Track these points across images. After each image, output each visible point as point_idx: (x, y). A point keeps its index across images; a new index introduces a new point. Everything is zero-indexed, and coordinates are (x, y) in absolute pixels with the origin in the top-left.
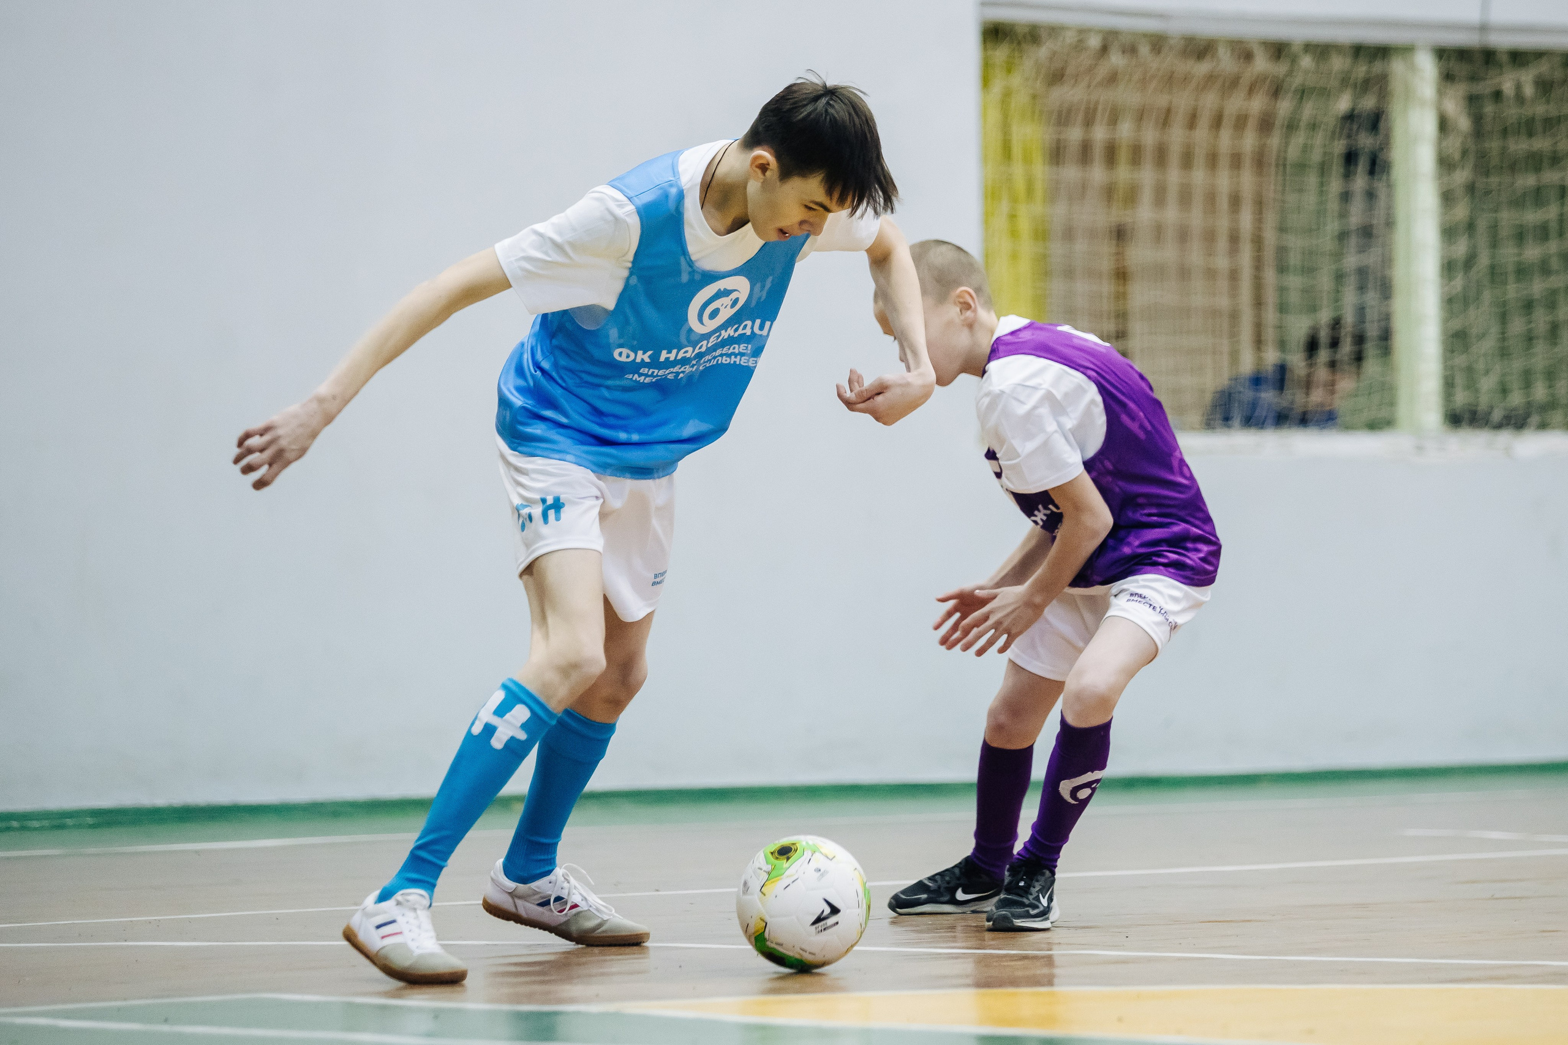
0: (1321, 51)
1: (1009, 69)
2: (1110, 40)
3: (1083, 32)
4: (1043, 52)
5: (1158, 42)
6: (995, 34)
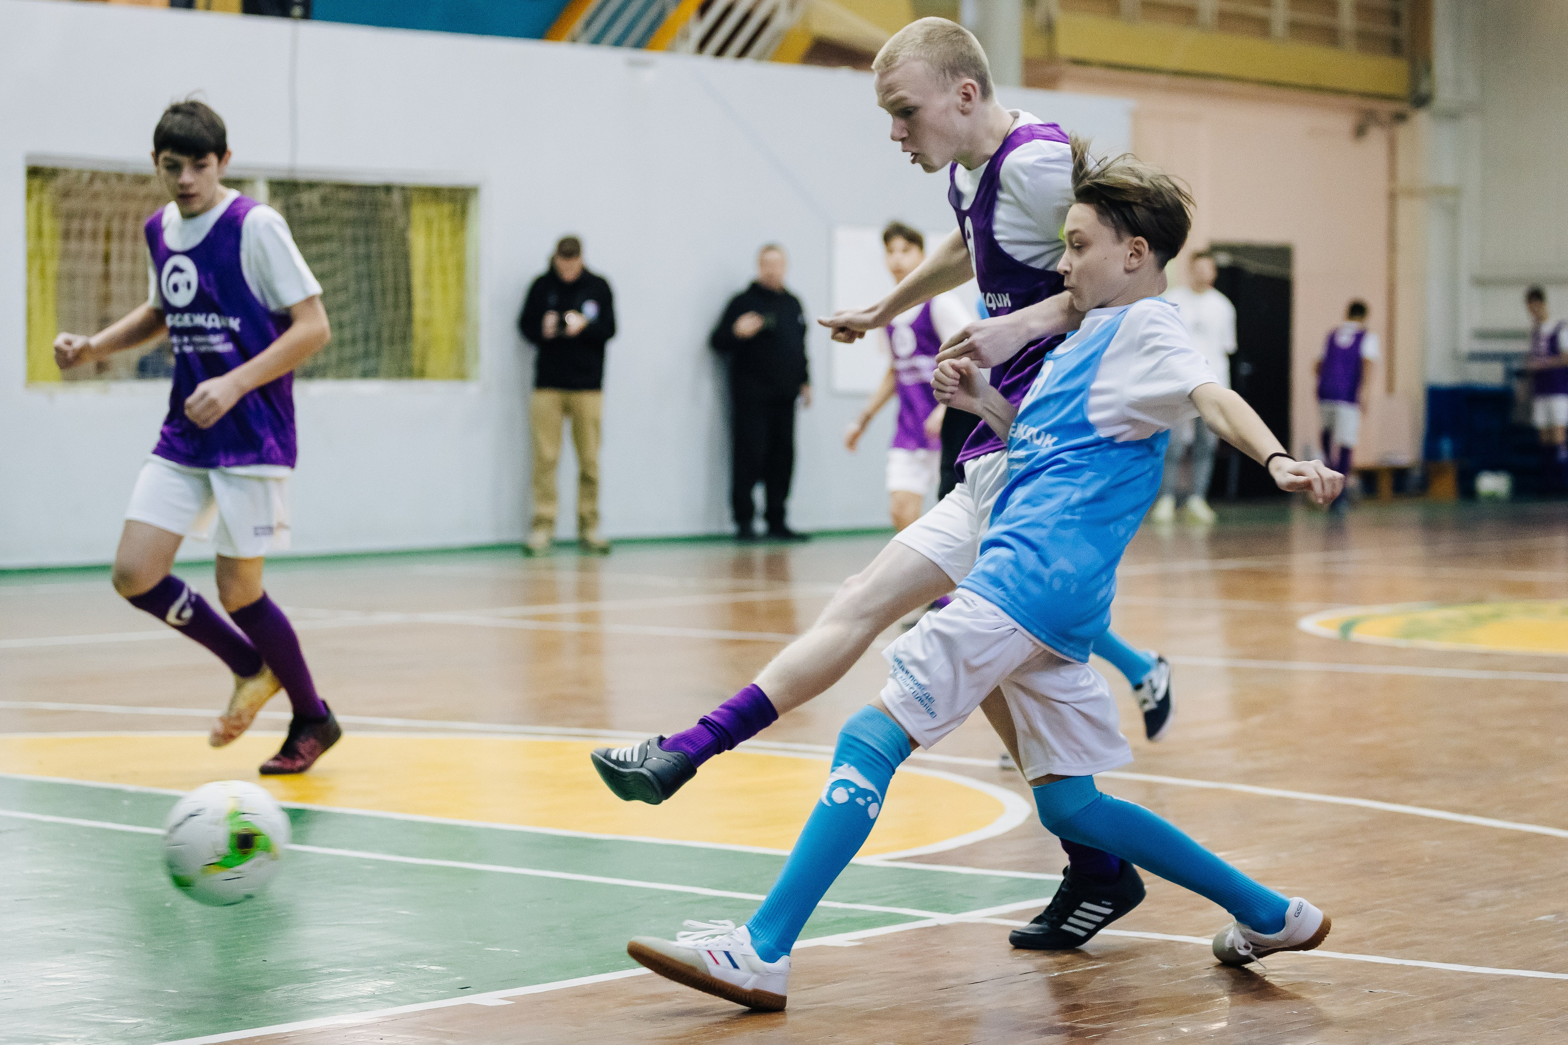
1: (42, 189)
2: (94, 176)
3: (80, 173)
4: (60, 182)
5: (120, 177)
6: (34, 172)
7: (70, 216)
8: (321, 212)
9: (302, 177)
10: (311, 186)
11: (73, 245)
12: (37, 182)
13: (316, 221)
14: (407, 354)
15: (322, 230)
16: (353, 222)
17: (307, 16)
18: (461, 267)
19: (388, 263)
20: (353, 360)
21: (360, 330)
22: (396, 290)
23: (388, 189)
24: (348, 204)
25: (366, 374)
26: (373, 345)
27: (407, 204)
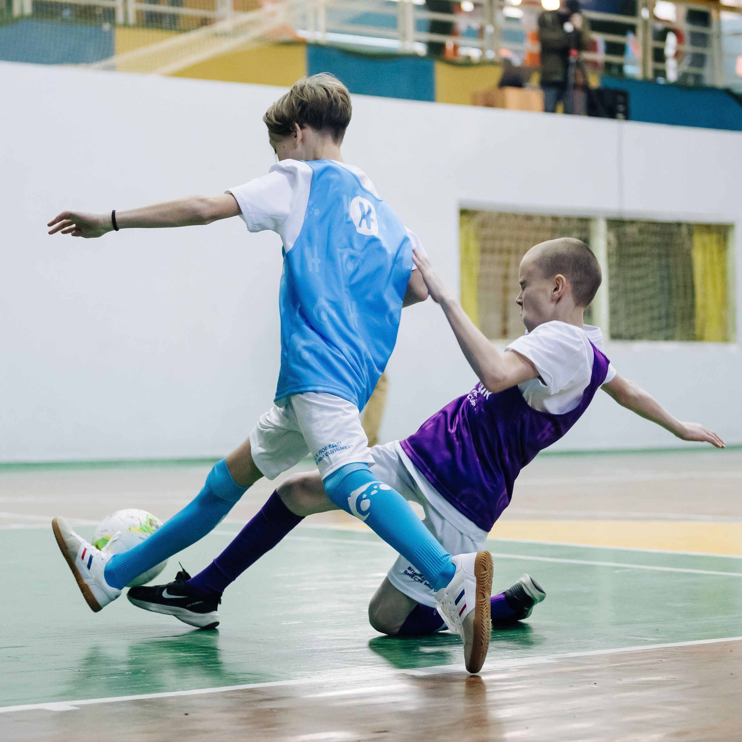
0: (568, 219)
1: (469, 222)
2: (500, 215)
3: (491, 213)
4: (478, 218)
5: (515, 216)
6: (464, 212)
7: (485, 239)
8: (639, 238)
9: (627, 217)
10: (632, 222)
11: (488, 257)
12: (465, 218)
13: (636, 244)
14: (692, 326)
15: (640, 249)
16: (657, 245)
17: (627, 117)
18: (724, 273)
19: (680, 272)
20: (659, 330)
21: (663, 311)
22: (685, 287)
23: (679, 225)
24: (654, 233)
25: (667, 338)
26: (671, 321)
27: (691, 234)
